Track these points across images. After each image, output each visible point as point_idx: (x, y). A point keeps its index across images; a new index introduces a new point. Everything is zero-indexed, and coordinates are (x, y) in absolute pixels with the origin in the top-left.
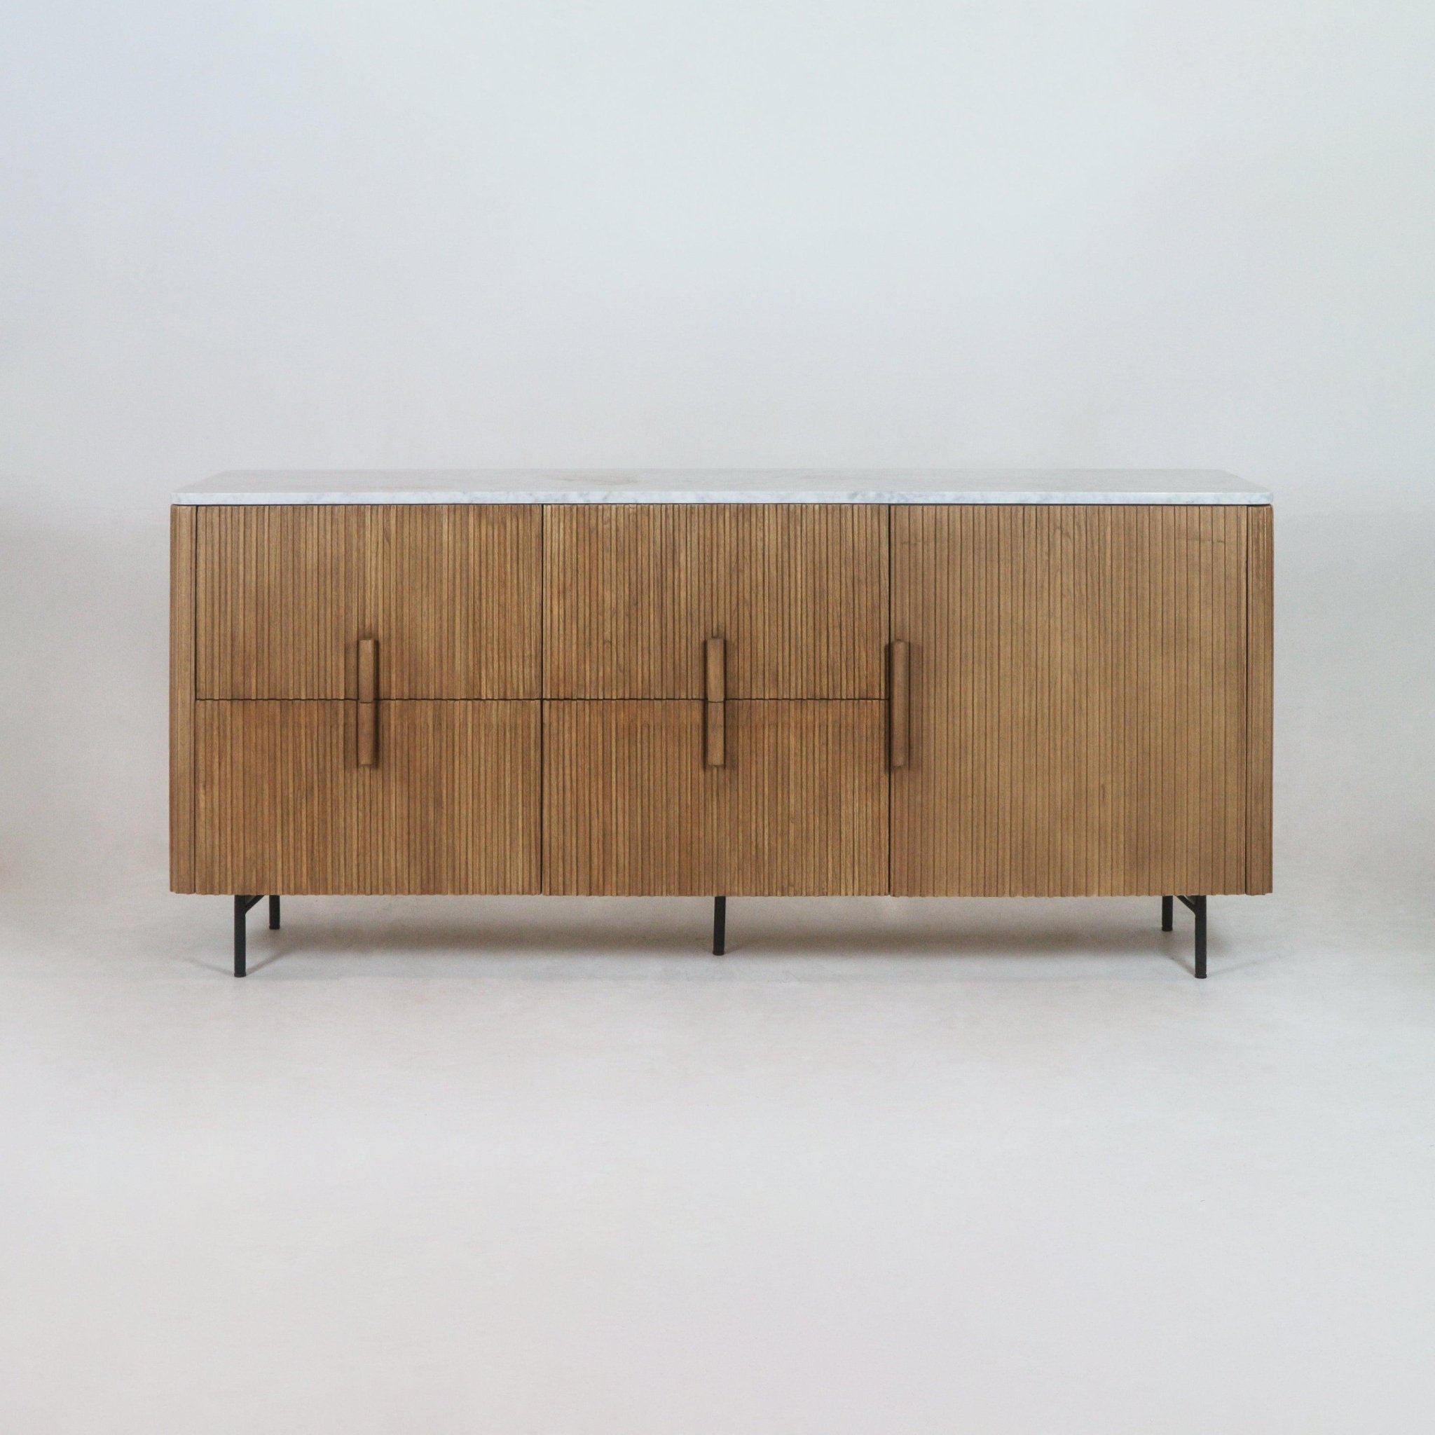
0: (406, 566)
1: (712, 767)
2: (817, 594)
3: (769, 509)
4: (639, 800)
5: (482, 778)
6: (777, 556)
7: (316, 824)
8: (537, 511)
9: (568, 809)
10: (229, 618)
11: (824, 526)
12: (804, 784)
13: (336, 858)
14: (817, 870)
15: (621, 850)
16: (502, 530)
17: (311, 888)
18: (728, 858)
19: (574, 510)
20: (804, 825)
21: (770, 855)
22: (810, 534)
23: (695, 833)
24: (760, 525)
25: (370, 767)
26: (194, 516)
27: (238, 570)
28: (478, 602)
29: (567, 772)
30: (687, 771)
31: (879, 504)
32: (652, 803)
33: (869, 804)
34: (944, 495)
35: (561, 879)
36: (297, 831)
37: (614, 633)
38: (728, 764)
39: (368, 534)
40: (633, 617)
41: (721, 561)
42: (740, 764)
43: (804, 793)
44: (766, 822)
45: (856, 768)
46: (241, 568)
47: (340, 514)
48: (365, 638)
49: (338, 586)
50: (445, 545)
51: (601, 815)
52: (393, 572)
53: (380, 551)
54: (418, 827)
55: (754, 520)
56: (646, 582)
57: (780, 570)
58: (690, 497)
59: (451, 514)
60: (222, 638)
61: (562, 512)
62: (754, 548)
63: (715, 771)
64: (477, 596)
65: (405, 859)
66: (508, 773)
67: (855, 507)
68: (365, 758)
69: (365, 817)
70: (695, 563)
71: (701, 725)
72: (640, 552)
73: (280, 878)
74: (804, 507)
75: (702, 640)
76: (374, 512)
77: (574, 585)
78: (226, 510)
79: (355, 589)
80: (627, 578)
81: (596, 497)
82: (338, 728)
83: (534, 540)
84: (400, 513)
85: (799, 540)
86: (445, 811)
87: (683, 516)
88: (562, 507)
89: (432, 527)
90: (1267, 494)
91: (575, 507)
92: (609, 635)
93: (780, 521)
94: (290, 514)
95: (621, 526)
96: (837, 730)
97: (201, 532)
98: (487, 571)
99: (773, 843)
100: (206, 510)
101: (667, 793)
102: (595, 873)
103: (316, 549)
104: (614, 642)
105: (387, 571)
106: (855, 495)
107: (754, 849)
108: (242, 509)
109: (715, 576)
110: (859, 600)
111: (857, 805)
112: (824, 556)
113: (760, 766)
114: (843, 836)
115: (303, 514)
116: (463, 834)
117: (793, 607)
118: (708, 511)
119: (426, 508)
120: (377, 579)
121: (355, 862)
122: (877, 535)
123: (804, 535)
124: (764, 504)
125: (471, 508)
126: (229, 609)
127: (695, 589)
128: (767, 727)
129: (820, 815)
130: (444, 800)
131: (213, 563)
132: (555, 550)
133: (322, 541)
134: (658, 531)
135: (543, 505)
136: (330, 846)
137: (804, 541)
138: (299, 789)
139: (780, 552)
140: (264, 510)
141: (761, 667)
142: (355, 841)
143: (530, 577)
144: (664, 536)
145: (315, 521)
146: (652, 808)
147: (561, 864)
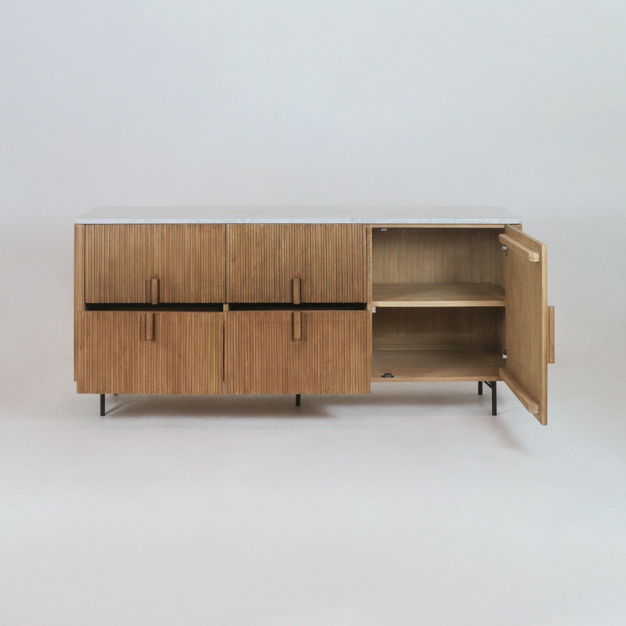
0: (170, 249)
1: (296, 339)
2: (338, 260)
3: (318, 226)
4: (265, 353)
5: (199, 345)
6: (321, 244)
7: (128, 364)
8: (224, 227)
9: (235, 357)
10: (98, 270)
11: (340, 233)
12: (335, 347)
13: (136, 378)
14: (340, 383)
15: (258, 375)
16: (210, 235)
17: (126, 391)
18: (303, 378)
19: (239, 227)
20: (335, 364)
21: (320, 376)
22: (335, 236)
23: (289, 367)
24: (314, 232)
25: (151, 340)
26: (84, 228)
27: (102, 250)
28: (200, 264)
29: (235, 342)
30: (285, 341)
31: (363, 224)
32: (270, 354)
33: (362, 355)
34: (389, 220)
35: (232, 387)
36: (120, 367)
37: (255, 276)
38: (303, 338)
39: (155, 236)
40: (263, 269)
41: (299, 247)
42: (308, 338)
43: (335, 350)
44: (319, 363)
45: (357, 340)
46: (103, 250)
47: (143, 228)
48: (154, 278)
49: (143, 257)
50: (186, 241)
51: (249, 360)
52: (165, 251)
53: (160, 243)
54: (171, 366)
55: (312, 230)
56: (268, 255)
57: (322, 251)
58: (286, 221)
59: (189, 228)
60: (95, 278)
61: (234, 227)
62: (312, 241)
63: (297, 342)
64: (199, 261)
65: (166, 379)
66: (209, 343)
67: (353, 225)
68: (149, 337)
69: (148, 361)
70: (288, 247)
71: (291, 322)
72: (265, 243)
73: (112, 387)
74: (332, 225)
75: (291, 279)
76: (158, 227)
77: (239, 257)
78: (97, 226)
79: (150, 258)
80: (260, 253)
81: (247, 221)
82: (137, 324)
83: (222, 238)
84: (168, 228)
85: (330, 238)
86: (183, 359)
87: (283, 229)
88: (234, 225)
89: (181, 234)
90: (520, 219)
91: (239, 225)
92: (253, 277)
93: (322, 230)
94: (123, 228)
95: (258, 233)
96: (348, 323)
97: (87, 235)
98: (203, 251)
99: (322, 371)
100: (89, 226)
101: (277, 350)
102: (246, 384)
103: (134, 242)
104: (255, 280)
105: (162, 251)
106: (352, 220)
107: (314, 374)
108: (103, 226)
109: (296, 253)
110: (355, 263)
111: (357, 355)
112: (340, 245)
113: (316, 339)
114: (351, 369)
115: (128, 228)
116: (190, 368)
117: (328, 266)
118: (293, 227)
119: (178, 226)
120: (159, 254)
121: (144, 380)
122: (362, 236)
123: (332, 236)
124: (316, 224)
125: (197, 225)
126: (98, 267)
127: (288, 258)
128: (319, 322)
129: (342, 360)
130: (182, 354)
131: (92, 248)
132: (231, 242)
133: (136, 239)
134: (273, 235)
135: (226, 224)
136: (134, 374)
137: (332, 239)
138: (121, 349)
139: (322, 243)
140: (112, 226)
141: (315, 290)
142: (144, 371)
143: (221, 253)
144: (275, 237)
145: (133, 231)
146: (270, 357)
147: (232, 381)
